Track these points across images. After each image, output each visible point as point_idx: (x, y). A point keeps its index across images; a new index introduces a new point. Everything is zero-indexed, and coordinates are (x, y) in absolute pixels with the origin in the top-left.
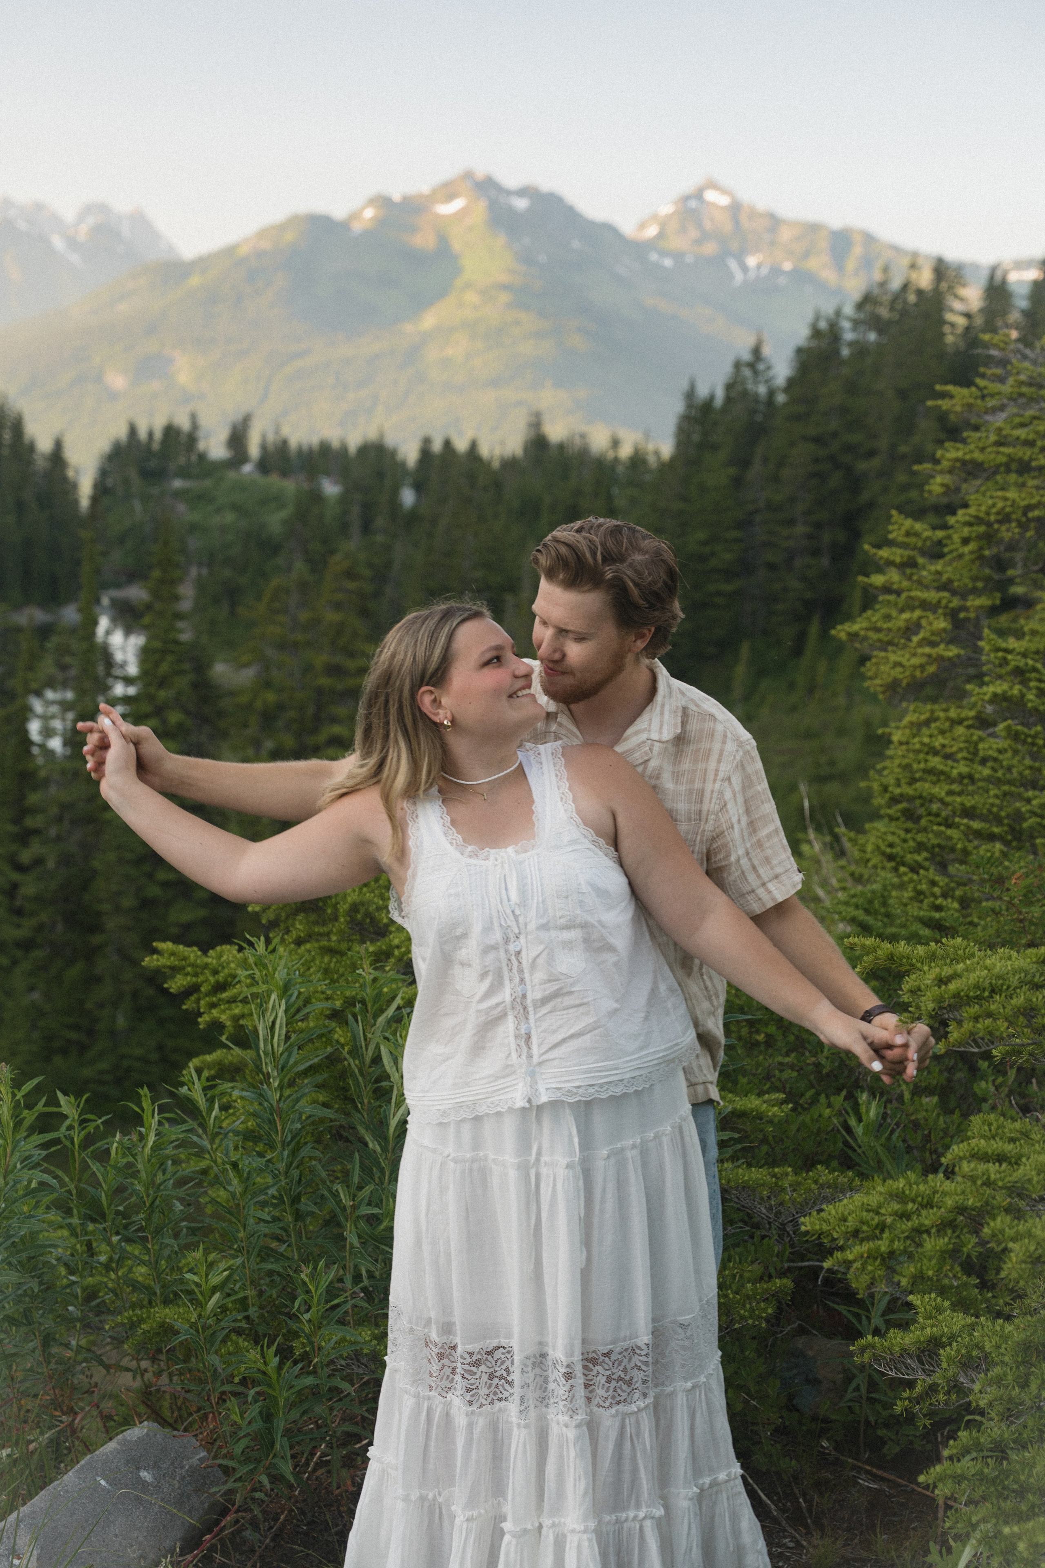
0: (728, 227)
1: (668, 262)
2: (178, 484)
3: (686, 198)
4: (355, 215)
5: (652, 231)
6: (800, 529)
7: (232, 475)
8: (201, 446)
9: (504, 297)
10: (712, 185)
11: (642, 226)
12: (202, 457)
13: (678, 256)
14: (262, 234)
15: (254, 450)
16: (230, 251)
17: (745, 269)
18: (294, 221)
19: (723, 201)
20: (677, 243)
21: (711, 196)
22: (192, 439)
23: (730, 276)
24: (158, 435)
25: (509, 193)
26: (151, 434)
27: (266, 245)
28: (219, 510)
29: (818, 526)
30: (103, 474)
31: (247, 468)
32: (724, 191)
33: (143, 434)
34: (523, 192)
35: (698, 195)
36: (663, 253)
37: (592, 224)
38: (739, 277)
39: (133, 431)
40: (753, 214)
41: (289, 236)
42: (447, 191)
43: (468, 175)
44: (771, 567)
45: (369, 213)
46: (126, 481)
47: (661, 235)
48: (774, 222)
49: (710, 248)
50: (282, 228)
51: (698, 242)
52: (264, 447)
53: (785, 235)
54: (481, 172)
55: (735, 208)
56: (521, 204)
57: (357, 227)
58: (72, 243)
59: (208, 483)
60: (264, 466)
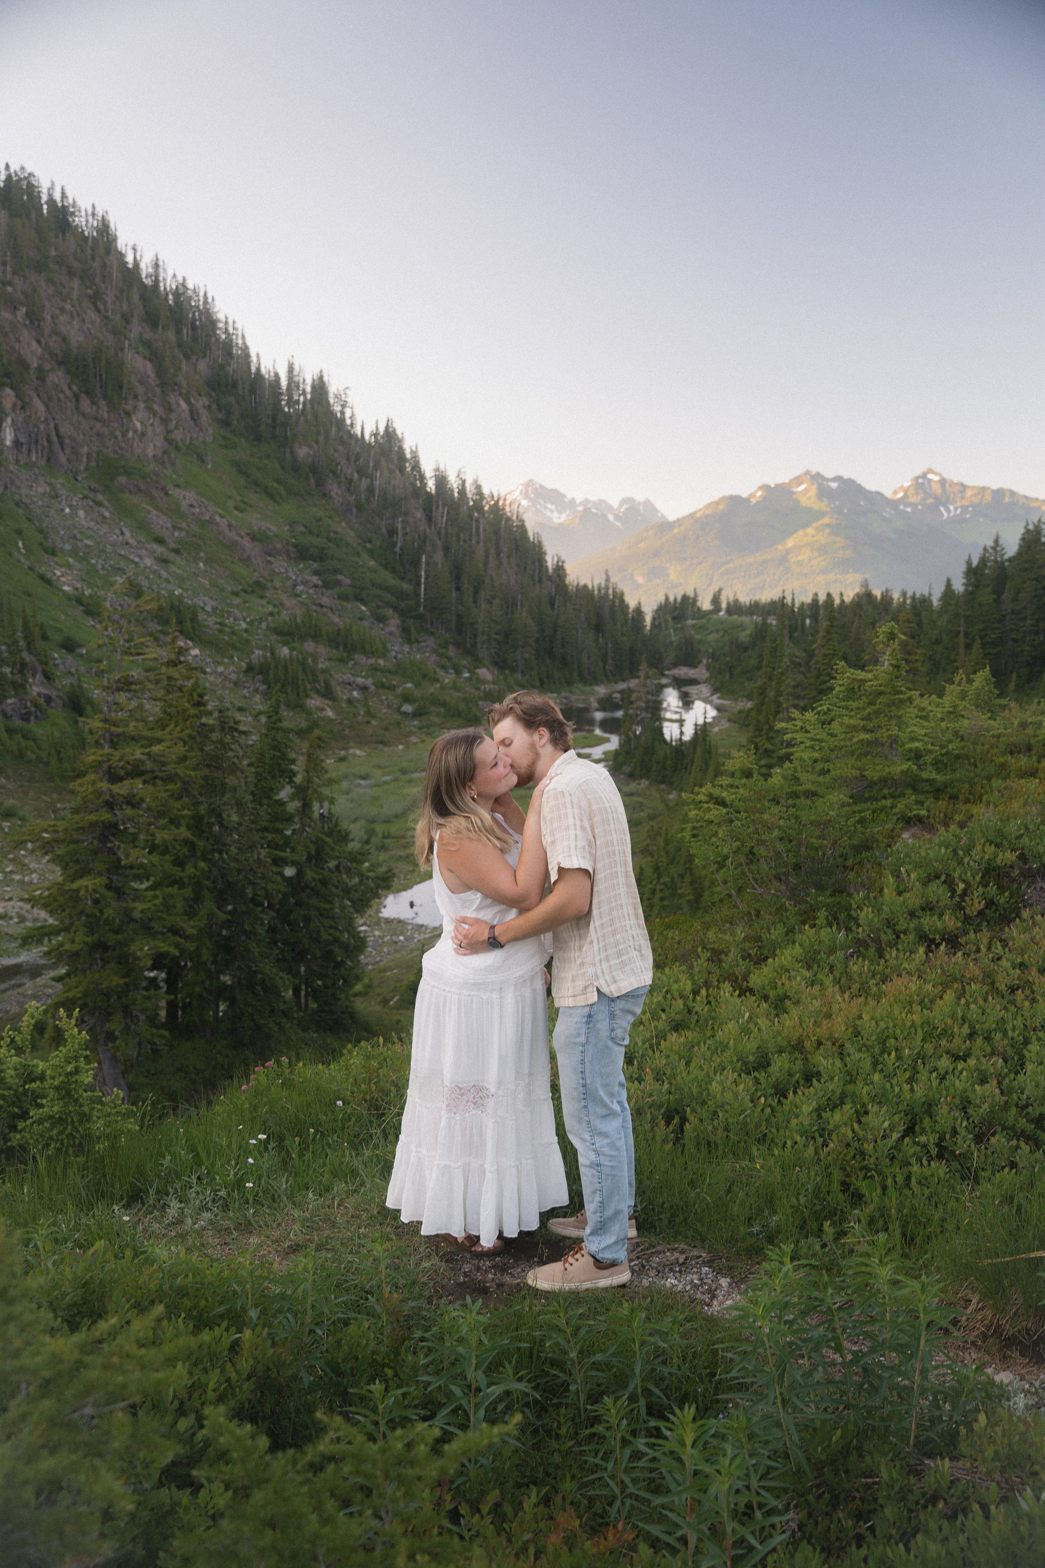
0: (939, 491)
1: (909, 510)
2: (690, 622)
3: (918, 478)
4: (752, 495)
5: (900, 495)
6: (1029, 622)
7: (715, 616)
8: (699, 604)
9: (827, 531)
10: (930, 471)
11: (895, 492)
12: (699, 609)
13: (913, 505)
14: (708, 506)
15: (724, 605)
16: (692, 516)
17: (949, 511)
18: (723, 499)
19: (936, 478)
20: (912, 499)
21: (930, 476)
22: (695, 600)
23: (942, 515)
24: (679, 599)
25: (828, 480)
26: (675, 599)
27: (709, 512)
28: (711, 633)
29: (1038, 620)
30: (654, 619)
31: (722, 613)
32: (936, 474)
33: (671, 599)
34: (835, 479)
35: (924, 476)
36: (906, 506)
37: (871, 492)
38: (946, 515)
39: (667, 599)
40: (952, 484)
41: (721, 507)
42: (798, 480)
43: (808, 473)
44: (1015, 640)
45: (759, 494)
46: (666, 621)
47: (905, 496)
48: (963, 487)
49: (930, 501)
50: (717, 503)
51: (925, 499)
52: (728, 604)
53: (969, 493)
54: (814, 471)
55: (943, 481)
56: (834, 485)
57: (754, 501)
58: (617, 517)
59: (704, 621)
60: (729, 611)
